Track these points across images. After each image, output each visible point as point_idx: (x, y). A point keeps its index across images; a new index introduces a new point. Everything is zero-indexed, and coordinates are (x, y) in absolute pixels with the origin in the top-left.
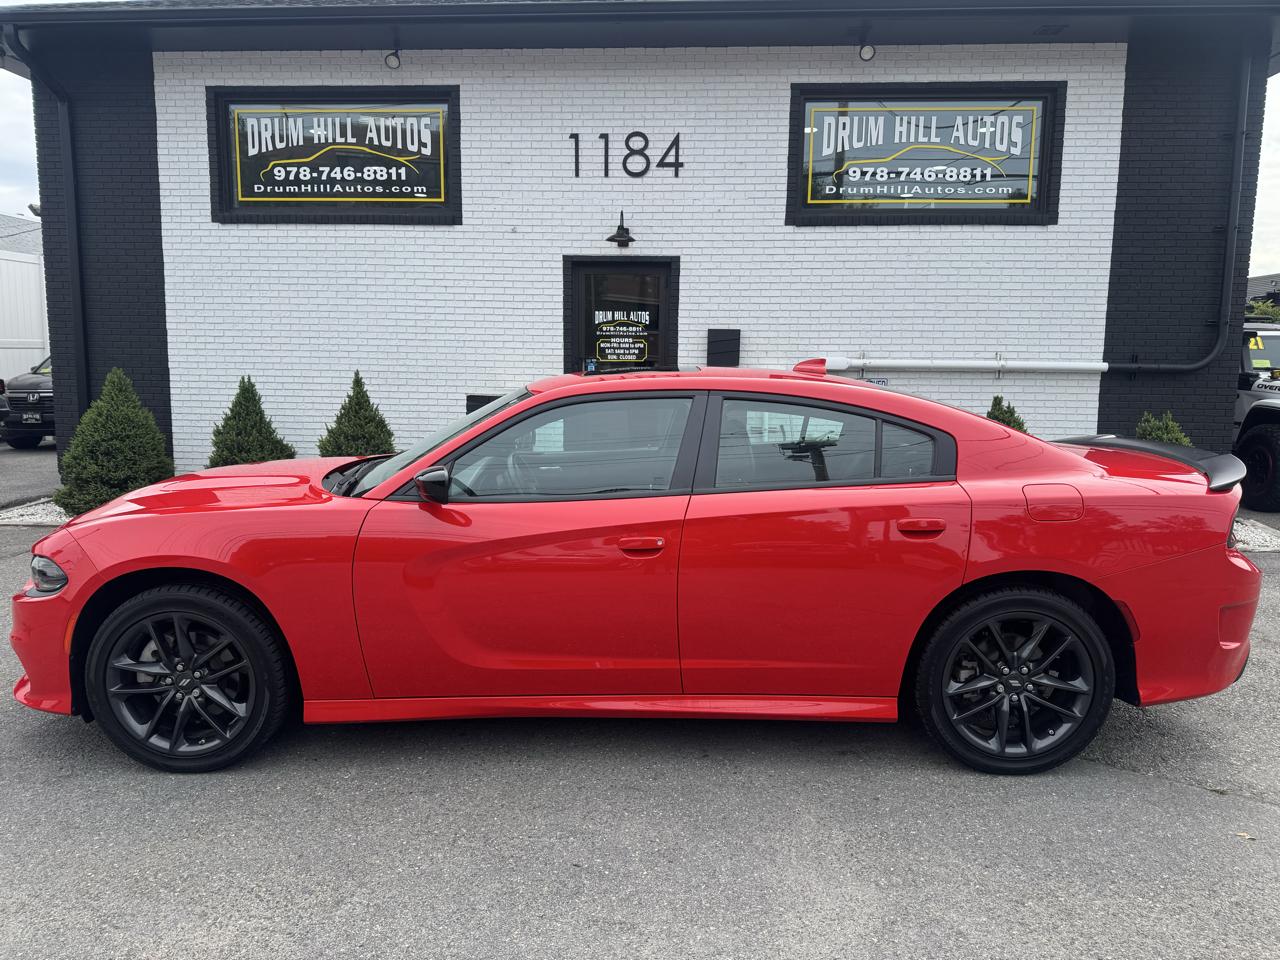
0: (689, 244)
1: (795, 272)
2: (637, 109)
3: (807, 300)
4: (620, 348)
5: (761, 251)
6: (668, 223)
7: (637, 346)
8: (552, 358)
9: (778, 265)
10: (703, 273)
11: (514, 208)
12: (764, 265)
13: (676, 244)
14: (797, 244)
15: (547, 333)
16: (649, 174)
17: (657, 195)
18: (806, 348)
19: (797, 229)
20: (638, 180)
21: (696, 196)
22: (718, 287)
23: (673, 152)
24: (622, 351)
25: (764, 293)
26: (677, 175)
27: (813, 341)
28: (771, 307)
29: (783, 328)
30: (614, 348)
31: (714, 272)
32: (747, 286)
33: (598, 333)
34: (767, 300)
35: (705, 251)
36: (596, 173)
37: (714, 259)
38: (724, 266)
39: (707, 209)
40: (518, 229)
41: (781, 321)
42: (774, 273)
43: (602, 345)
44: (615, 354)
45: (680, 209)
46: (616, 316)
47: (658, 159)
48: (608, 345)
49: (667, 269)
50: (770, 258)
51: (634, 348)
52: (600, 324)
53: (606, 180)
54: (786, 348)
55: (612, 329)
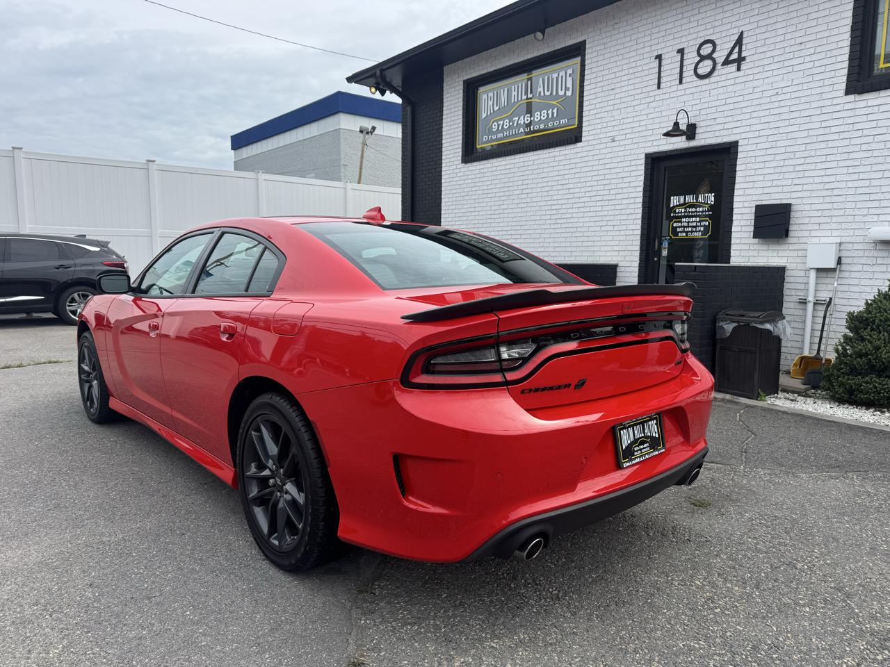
0: (747, 129)
1: (854, 142)
2: (708, 20)
3: (868, 168)
4: (689, 227)
5: (818, 125)
6: (730, 113)
7: (703, 224)
8: (632, 238)
9: (835, 137)
10: (758, 153)
11: (614, 123)
12: (821, 138)
13: (735, 131)
14: (858, 112)
15: (630, 217)
16: (716, 73)
17: (721, 90)
18: (864, 219)
19: (858, 97)
20: (706, 81)
21: (756, 83)
22: (772, 164)
23: (737, 50)
24: (690, 229)
25: (819, 166)
26: (739, 69)
27: (872, 211)
28: (826, 179)
29: (838, 199)
30: (684, 227)
31: (769, 151)
32: (802, 161)
33: (672, 215)
34: (822, 173)
35: (762, 133)
36: (673, 83)
37: (770, 139)
38: (779, 144)
39: (766, 94)
40: (616, 139)
41: (836, 192)
42: (831, 144)
43: (675, 225)
44: (684, 232)
45: (741, 99)
46: (687, 199)
47: (723, 59)
48: (680, 224)
49: (726, 154)
50: (827, 131)
51: (701, 226)
52: (674, 207)
53: (681, 87)
54: (841, 220)
55: (683, 210)
